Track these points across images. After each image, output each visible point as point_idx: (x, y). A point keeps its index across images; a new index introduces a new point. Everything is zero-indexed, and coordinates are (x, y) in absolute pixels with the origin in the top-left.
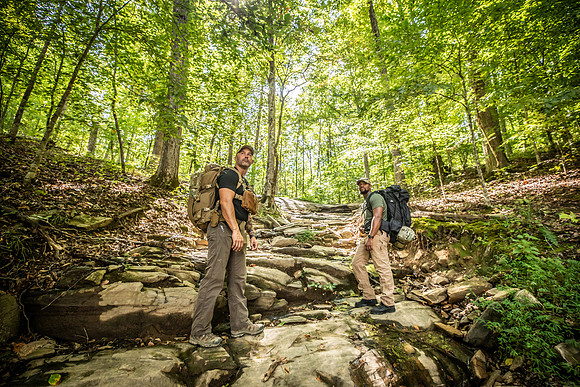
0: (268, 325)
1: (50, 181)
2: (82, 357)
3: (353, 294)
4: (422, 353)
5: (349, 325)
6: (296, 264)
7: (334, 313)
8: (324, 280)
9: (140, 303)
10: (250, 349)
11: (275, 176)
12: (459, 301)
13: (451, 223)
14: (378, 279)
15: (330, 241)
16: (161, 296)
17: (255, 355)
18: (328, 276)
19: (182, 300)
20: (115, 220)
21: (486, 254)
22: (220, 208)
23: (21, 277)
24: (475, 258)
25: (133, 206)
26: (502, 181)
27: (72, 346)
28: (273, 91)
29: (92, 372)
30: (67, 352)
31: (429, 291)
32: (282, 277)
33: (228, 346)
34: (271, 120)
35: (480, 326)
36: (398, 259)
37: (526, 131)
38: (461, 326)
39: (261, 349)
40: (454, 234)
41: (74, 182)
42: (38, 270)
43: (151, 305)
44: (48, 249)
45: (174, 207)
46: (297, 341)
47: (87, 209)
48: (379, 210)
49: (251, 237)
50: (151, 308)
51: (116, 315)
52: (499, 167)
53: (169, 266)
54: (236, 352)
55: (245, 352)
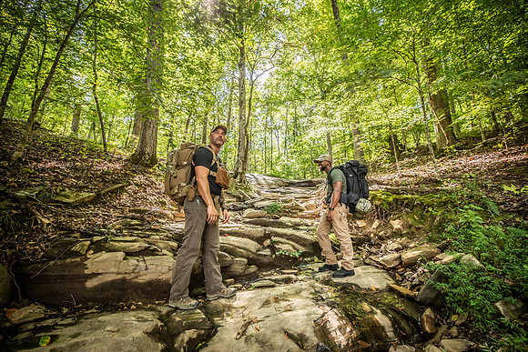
0: (239, 289)
1: (36, 160)
2: (70, 321)
3: (316, 260)
4: (378, 311)
5: (314, 287)
6: (265, 234)
7: (300, 277)
8: (291, 248)
9: (123, 271)
10: (224, 311)
11: (246, 154)
12: (412, 265)
13: (405, 196)
14: (338, 246)
15: (296, 213)
16: (142, 264)
17: (228, 315)
18: (294, 244)
19: (161, 267)
20: (98, 195)
21: (435, 223)
22: (196, 183)
23: (10, 248)
24: (426, 227)
25: (114, 182)
26: (451, 158)
27: (60, 311)
28: (243, 76)
29: (80, 334)
30: (56, 316)
31: (385, 257)
32: (253, 245)
33: (203, 308)
34: (241, 103)
35: (430, 287)
36: (358, 228)
37: (473, 113)
38: (413, 287)
39: (234, 311)
40: (407, 205)
41: (59, 160)
42: (27, 242)
43: (133, 272)
44: (36, 223)
45: (152, 183)
46: (266, 303)
47: (72, 186)
48: (339, 184)
49: (223, 210)
50: (133, 275)
51: (101, 282)
52: (448, 145)
53: (149, 236)
54: (211, 313)
55: (219, 313)
